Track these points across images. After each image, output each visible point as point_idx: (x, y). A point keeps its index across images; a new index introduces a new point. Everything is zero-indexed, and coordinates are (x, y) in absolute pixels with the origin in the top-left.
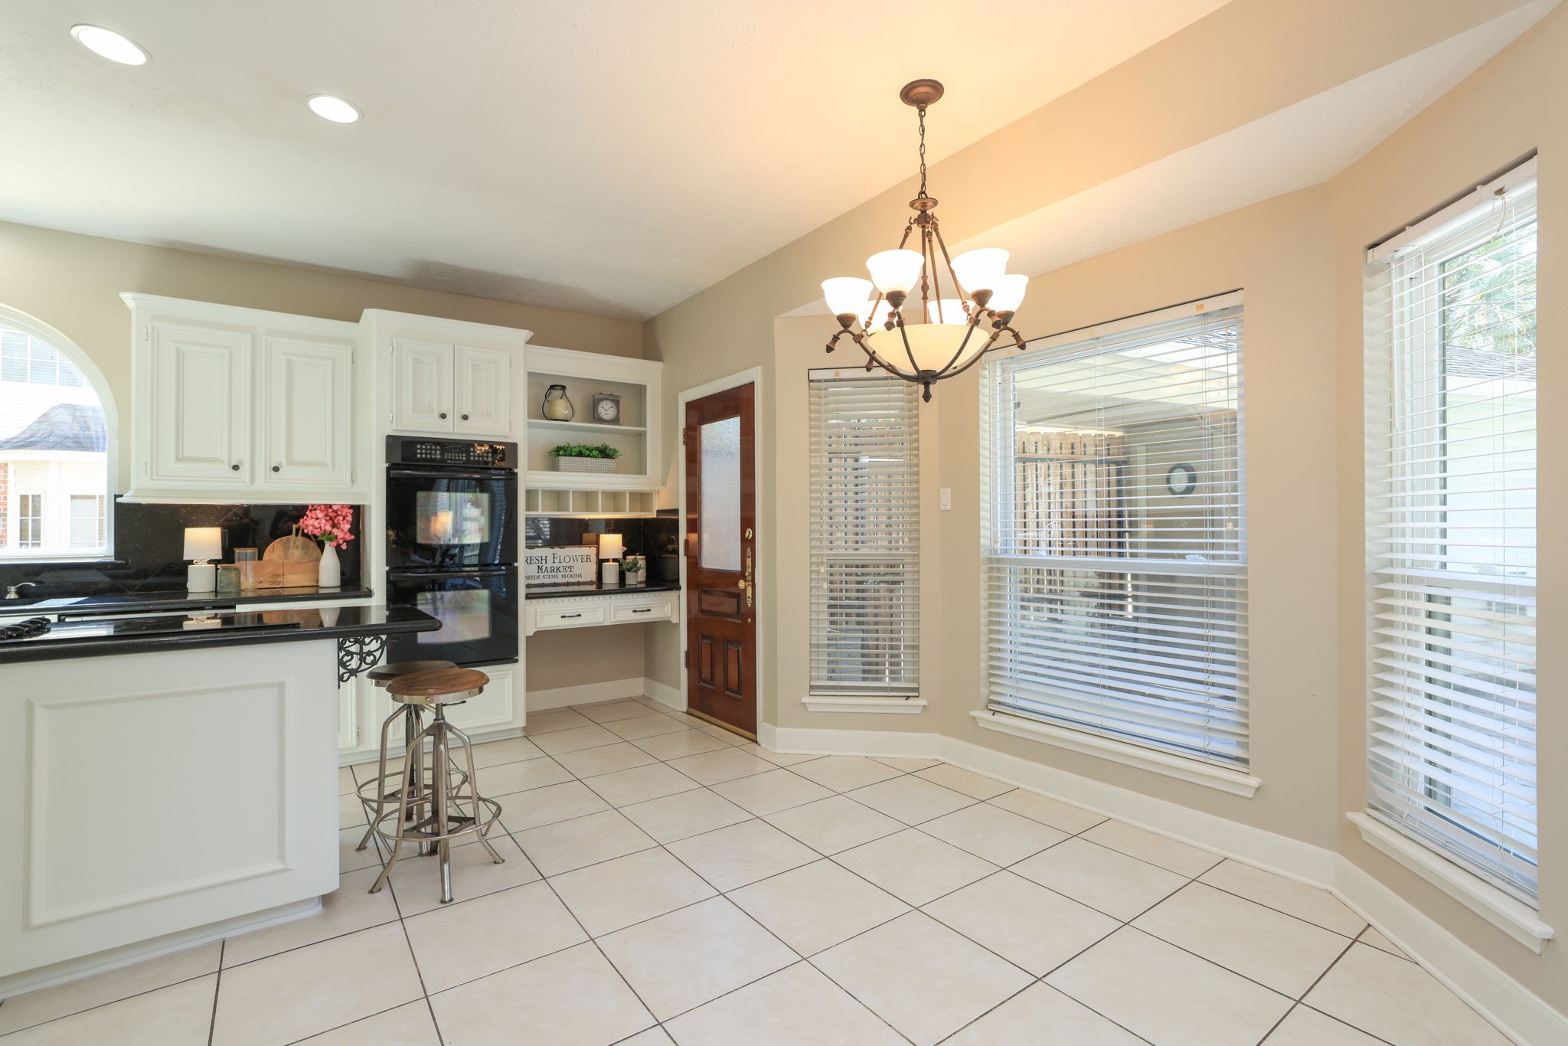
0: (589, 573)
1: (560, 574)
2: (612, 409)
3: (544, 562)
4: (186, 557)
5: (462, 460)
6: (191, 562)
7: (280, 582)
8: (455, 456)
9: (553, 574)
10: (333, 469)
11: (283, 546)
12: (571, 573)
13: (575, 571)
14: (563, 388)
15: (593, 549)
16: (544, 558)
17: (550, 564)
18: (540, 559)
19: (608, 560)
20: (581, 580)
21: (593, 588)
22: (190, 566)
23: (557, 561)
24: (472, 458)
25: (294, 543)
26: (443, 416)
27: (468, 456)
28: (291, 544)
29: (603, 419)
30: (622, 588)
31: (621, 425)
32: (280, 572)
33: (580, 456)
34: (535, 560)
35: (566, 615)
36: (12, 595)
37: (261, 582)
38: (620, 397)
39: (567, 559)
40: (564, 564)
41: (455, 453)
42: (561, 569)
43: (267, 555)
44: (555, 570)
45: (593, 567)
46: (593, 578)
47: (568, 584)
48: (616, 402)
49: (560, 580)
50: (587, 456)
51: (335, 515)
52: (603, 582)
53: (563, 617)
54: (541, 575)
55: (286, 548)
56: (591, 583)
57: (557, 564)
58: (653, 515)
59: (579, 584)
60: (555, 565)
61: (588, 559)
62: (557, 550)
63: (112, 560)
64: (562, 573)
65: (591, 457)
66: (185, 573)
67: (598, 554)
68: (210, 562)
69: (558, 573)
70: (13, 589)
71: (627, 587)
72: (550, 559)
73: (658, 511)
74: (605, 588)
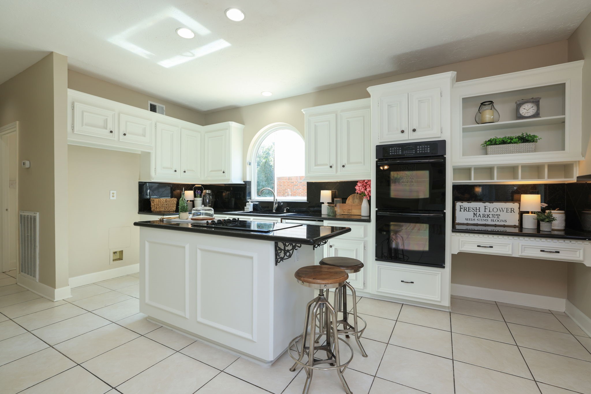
0: (513, 219)
1: (489, 219)
2: (533, 108)
3: (478, 211)
4: (321, 201)
5: (413, 153)
6: (323, 203)
7: (350, 213)
8: (409, 152)
9: (485, 218)
10: (364, 164)
11: (352, 198)
12: (498, 219)
13: (501, 218)
14: (491, 102)
15: (517, 205)
16: (478, 208)
17: (482, 212)
18: (475, 209)
19: (528, 212)
20: (506, 224)
21: (516, 230)
22: (322, 205)
23: (487, 211)
24: (418, 152)
25: (356, 197)
26: (403, 132)
27: (416, 151)
28: (355, 197)
29: (524, 116)
30: (538, 233)
31: (540, 117)
32: (350, 208)
33: (504, 144)
34: (471, 209)
35: (481, 245)
36: (285, 211)
37: (344, 212)
38: (540, 98)
39: (495, 210)
40: (493, 213)
41: (409, 150)
42: (491, 216)
43: (348, 201)
44: (486, 216)
45: (517, 217)
46: (517, 223)
47: (495, 226)
48: (536, 102)
49: (489, 222)
50: (509, 143)
51: (366, 184)
52: (523, 227)
53: (478, 246)
54: (476, 218)
55: (353, 199)
56: (515, 227)
57: (487, 213)
58: (574, 180)
59: (504, 226)
60: (485, 213)
61: (512, 210)
62: (487, 204)
63: (306, 201)
64: (491, 218)
65: (512, 143)
66: (321, 207)
67: (519, 208)
68: (328, 203)
69: (488, 218)
70: (285, 209)
71: (541, 233)
72: (482, 210)
73: (578, 177)
74: (524, 231)
